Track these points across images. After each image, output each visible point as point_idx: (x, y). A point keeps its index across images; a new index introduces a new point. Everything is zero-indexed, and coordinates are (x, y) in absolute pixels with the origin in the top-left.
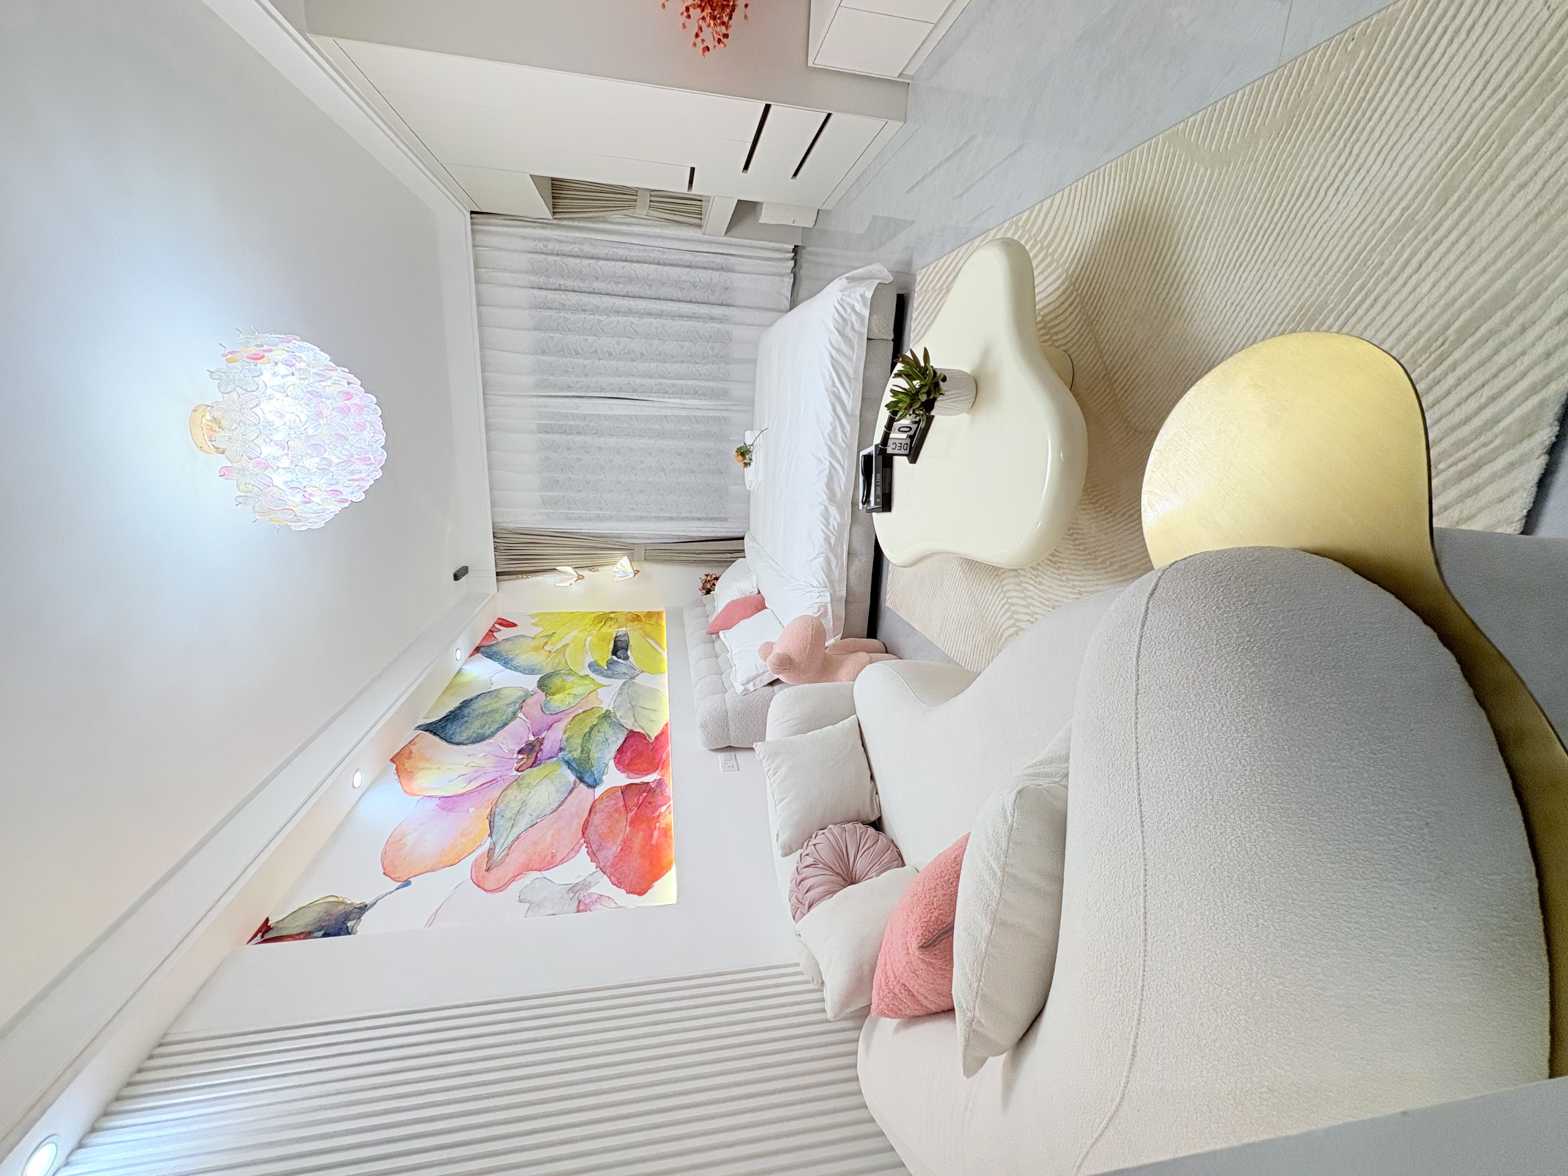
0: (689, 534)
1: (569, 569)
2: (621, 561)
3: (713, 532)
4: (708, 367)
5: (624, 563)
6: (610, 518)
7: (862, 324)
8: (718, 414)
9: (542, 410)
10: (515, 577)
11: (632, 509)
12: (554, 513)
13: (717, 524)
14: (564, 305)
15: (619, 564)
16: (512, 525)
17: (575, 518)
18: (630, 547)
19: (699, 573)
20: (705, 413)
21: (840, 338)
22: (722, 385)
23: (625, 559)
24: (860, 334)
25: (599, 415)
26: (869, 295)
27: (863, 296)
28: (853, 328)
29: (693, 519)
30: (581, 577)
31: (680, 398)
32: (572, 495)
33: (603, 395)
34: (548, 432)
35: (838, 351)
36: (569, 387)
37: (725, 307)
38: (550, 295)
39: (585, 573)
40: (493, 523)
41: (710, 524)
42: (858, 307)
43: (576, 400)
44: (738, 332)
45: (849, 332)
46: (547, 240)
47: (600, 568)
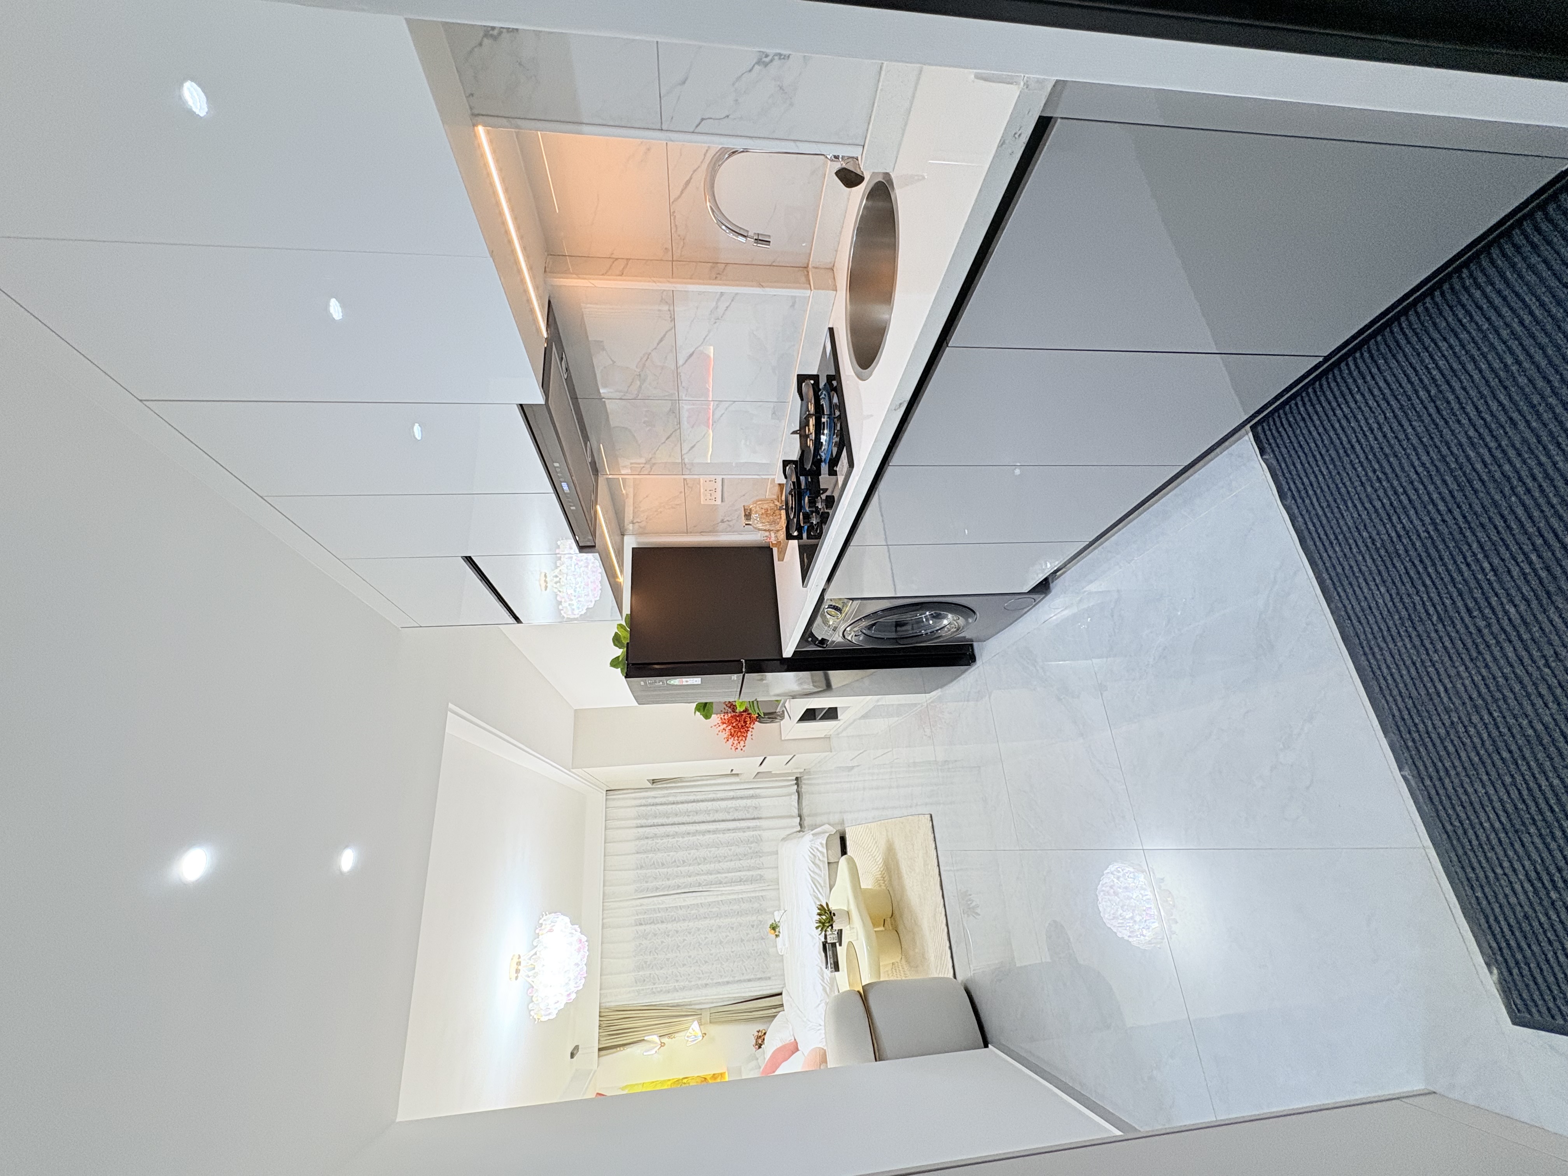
0: (743, 995)
1: (655, 1038)
2: (693, 1026)
3: (760, 991)
4: (749, 861)
5: (695, 1027)
6: (683, 989)
7: (824, 856)
8: (757, 894)
9: (640, 908)
10: (614, 1050)
11: (700, 978)
12: (643, 990)
13: (763, 983)
14: (656, 834)
15: (690, 1030)
16: (613, 1004)
17: (659, 992)
18: (699, 1012)
19: (753, 1029)
20: (749, 895)
21: (813, 865)
22: (759, 872)
23: (695, 1025)
24: (823, 862)
25: (676, 907)
26: (824, 842)
27: (821, 844)
28: (819, 859)
29: (745, 981)
30: (663, 1045)
31: (731, 886)
32: (657, 972)
33: (679, 891)
34: (641, 924)
35: (813, 872)
36: (657, 888)
37: (757, 821)
38: (648, 830)
39: (665, 1040)
40: (600, 1004)
41: (757, 984)
42: (820, 849)
43: (662, 898)
44: (766, 834)
45: (817, 861)
46: (648, 798)
47: (676, 1035)
